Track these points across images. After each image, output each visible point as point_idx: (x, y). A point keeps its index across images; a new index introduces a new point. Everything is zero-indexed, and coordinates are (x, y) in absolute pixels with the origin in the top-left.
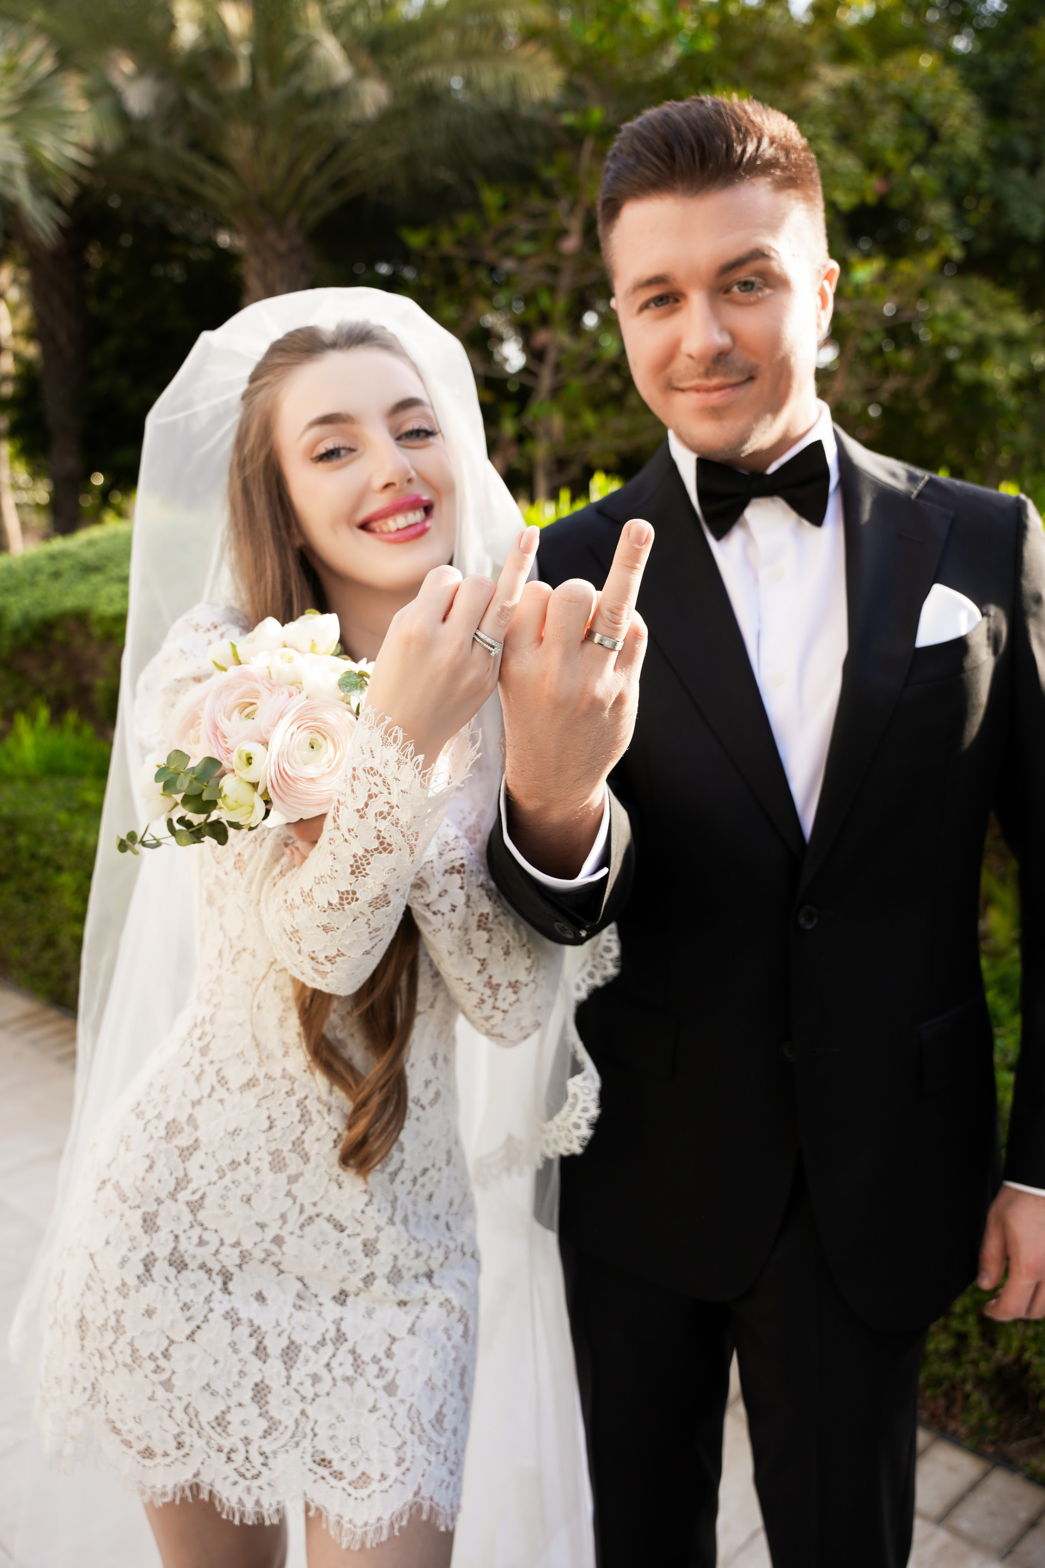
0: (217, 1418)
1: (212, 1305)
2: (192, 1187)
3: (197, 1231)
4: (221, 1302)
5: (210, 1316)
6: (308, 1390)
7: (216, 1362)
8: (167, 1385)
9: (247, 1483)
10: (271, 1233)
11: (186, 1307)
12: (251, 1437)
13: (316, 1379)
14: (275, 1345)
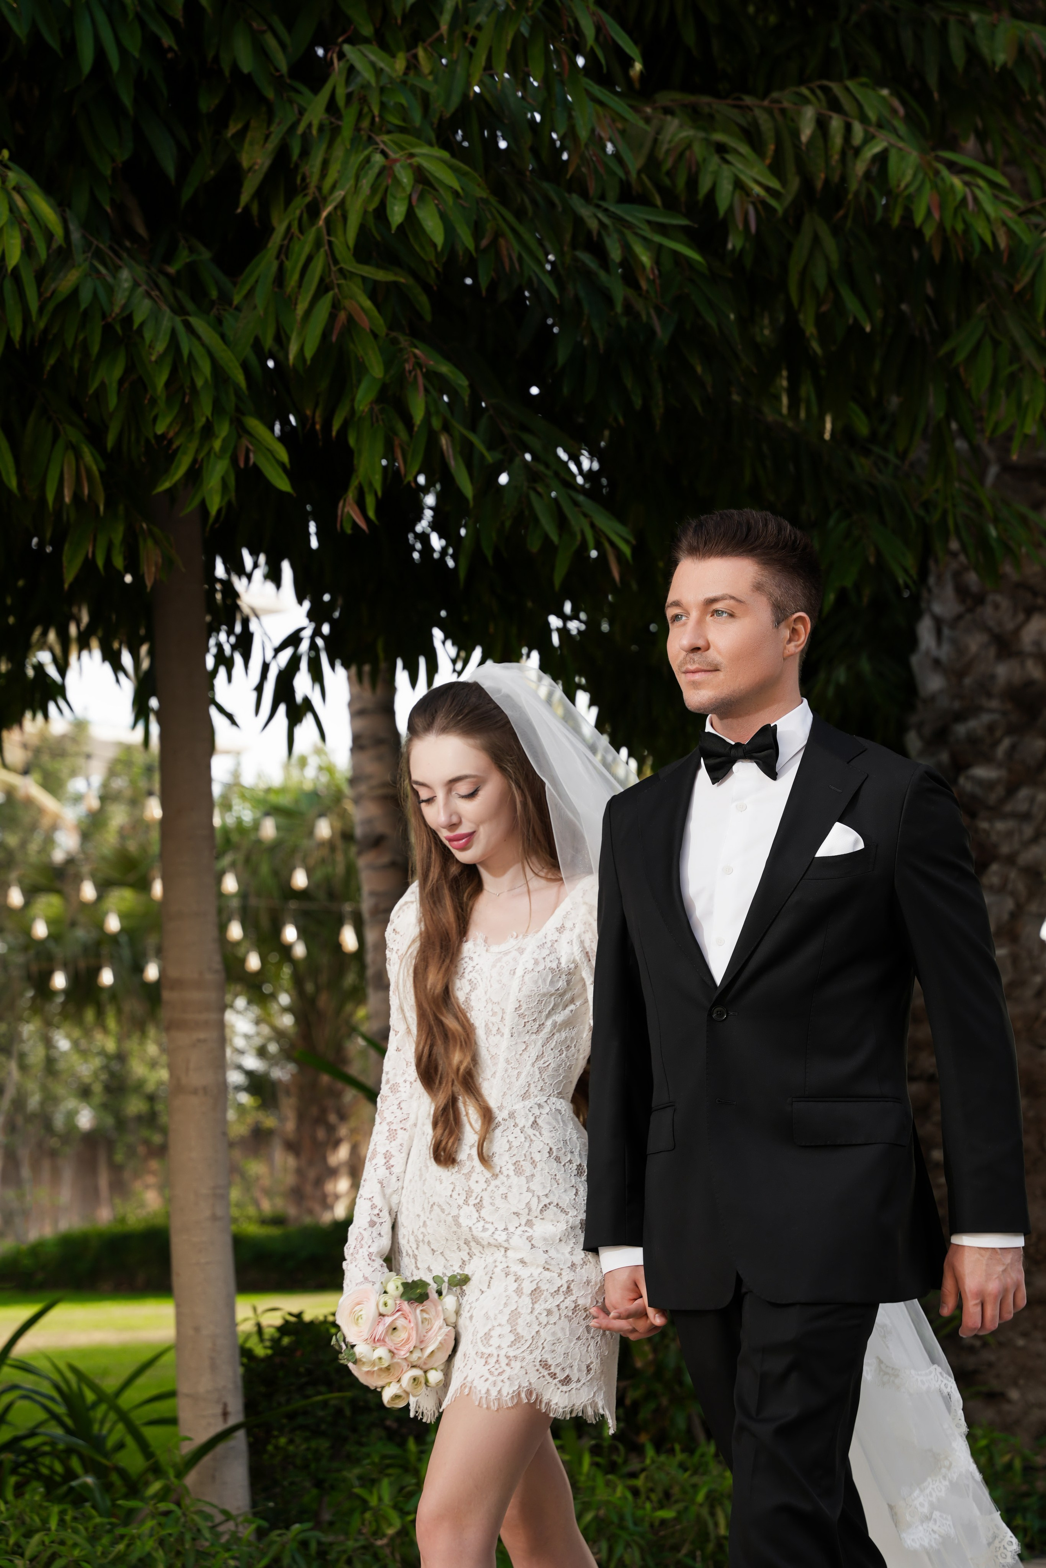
2: (474, 1195)
3: (482, 1223)
6: (544, 1319)
9: (494, 1378)
13: (549, 1312)
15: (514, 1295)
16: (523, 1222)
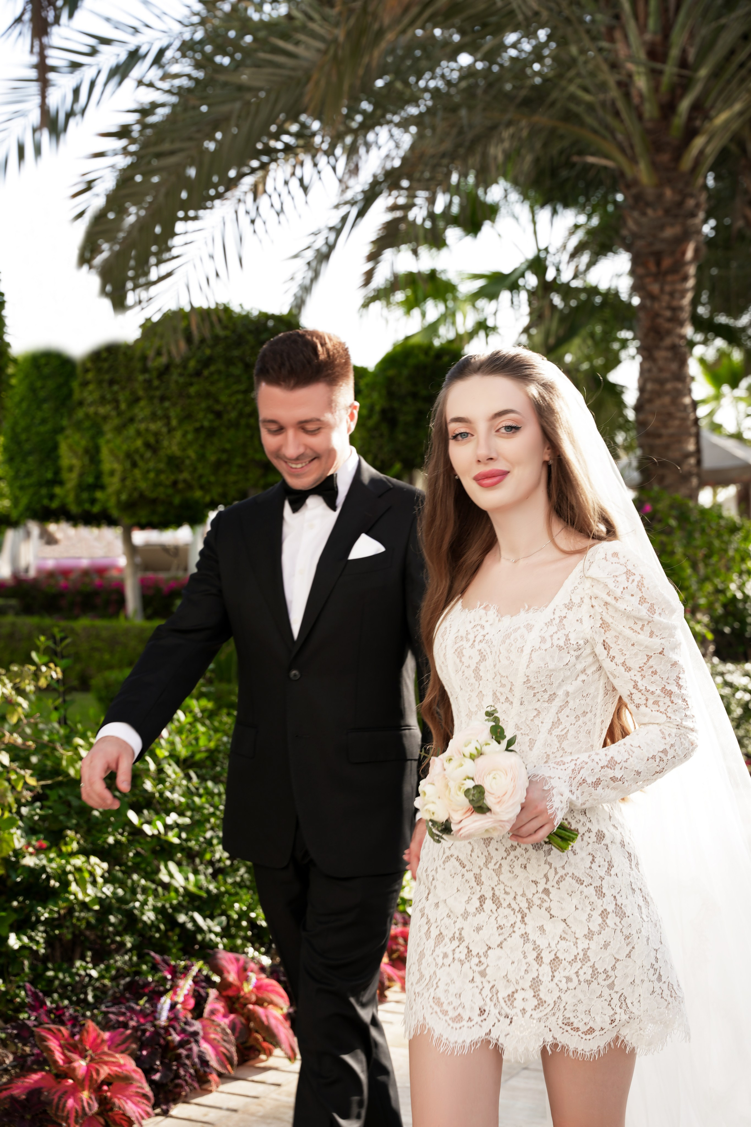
0: (509, 996)
1: (515, 929)
4: (520, 929)
5: (513, 934)
6: (563, 985)
7: (513, 963)
8: (483, 974)
10: (541, 887)
11: (500, 927)
12: (527, 1009)
13: (569, 979)
14: (548, 958)
15: (534, 963)
16: (540, 890)
